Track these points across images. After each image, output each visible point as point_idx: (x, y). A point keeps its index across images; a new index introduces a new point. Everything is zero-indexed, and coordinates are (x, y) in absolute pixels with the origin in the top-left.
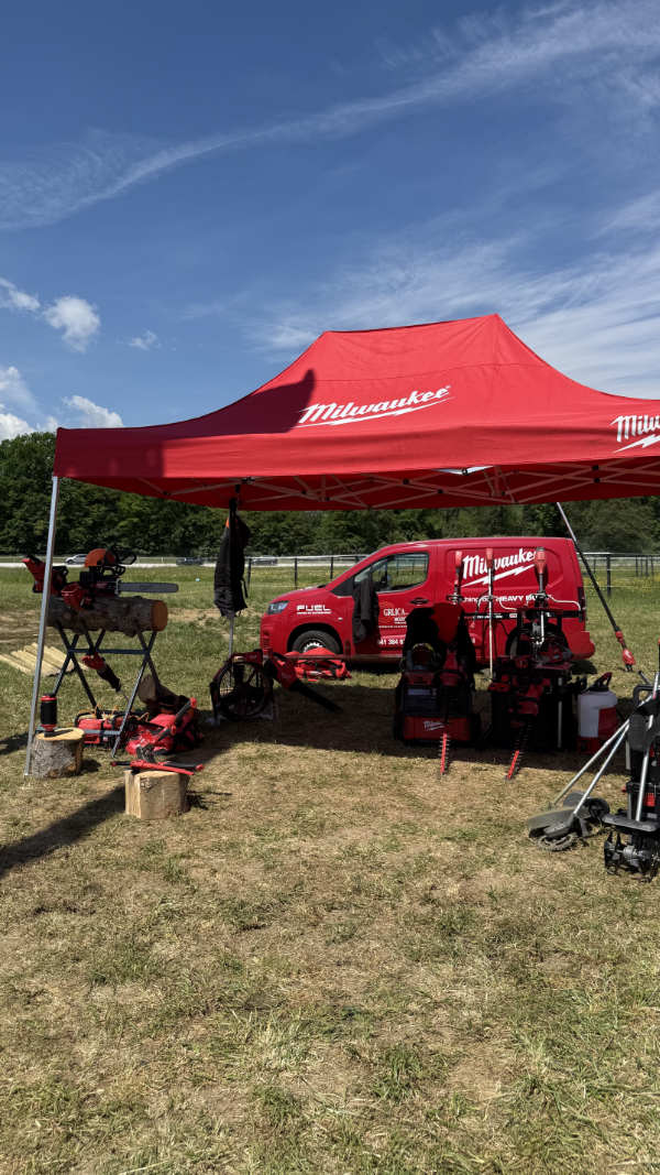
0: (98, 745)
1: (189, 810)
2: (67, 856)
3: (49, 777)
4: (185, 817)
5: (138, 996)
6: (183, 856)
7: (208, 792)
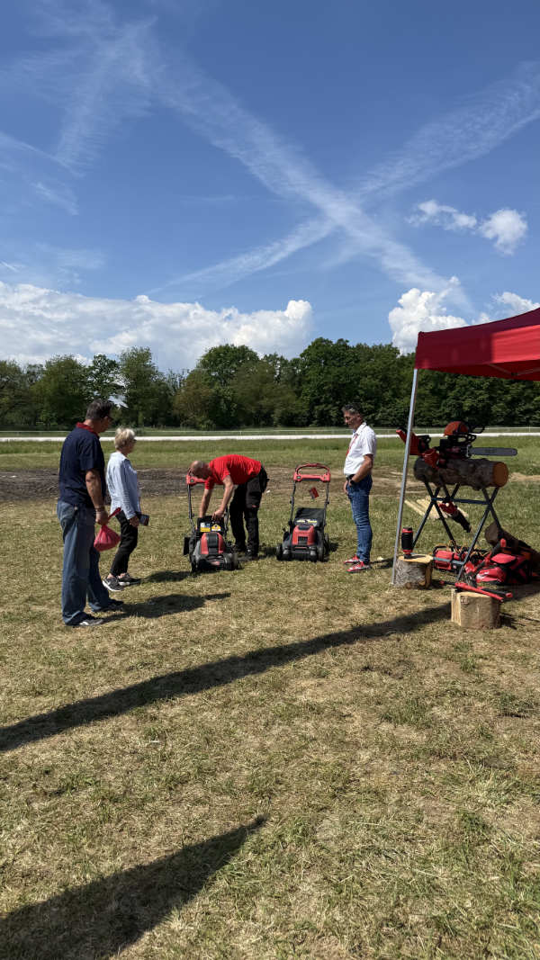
0: (450, 571)
1: (500, 627)
2: (399, 640)
3: (406, 587)
4: (495, 631)
5: (410, 735)
6: (481, 657)
7: (522, 617)
